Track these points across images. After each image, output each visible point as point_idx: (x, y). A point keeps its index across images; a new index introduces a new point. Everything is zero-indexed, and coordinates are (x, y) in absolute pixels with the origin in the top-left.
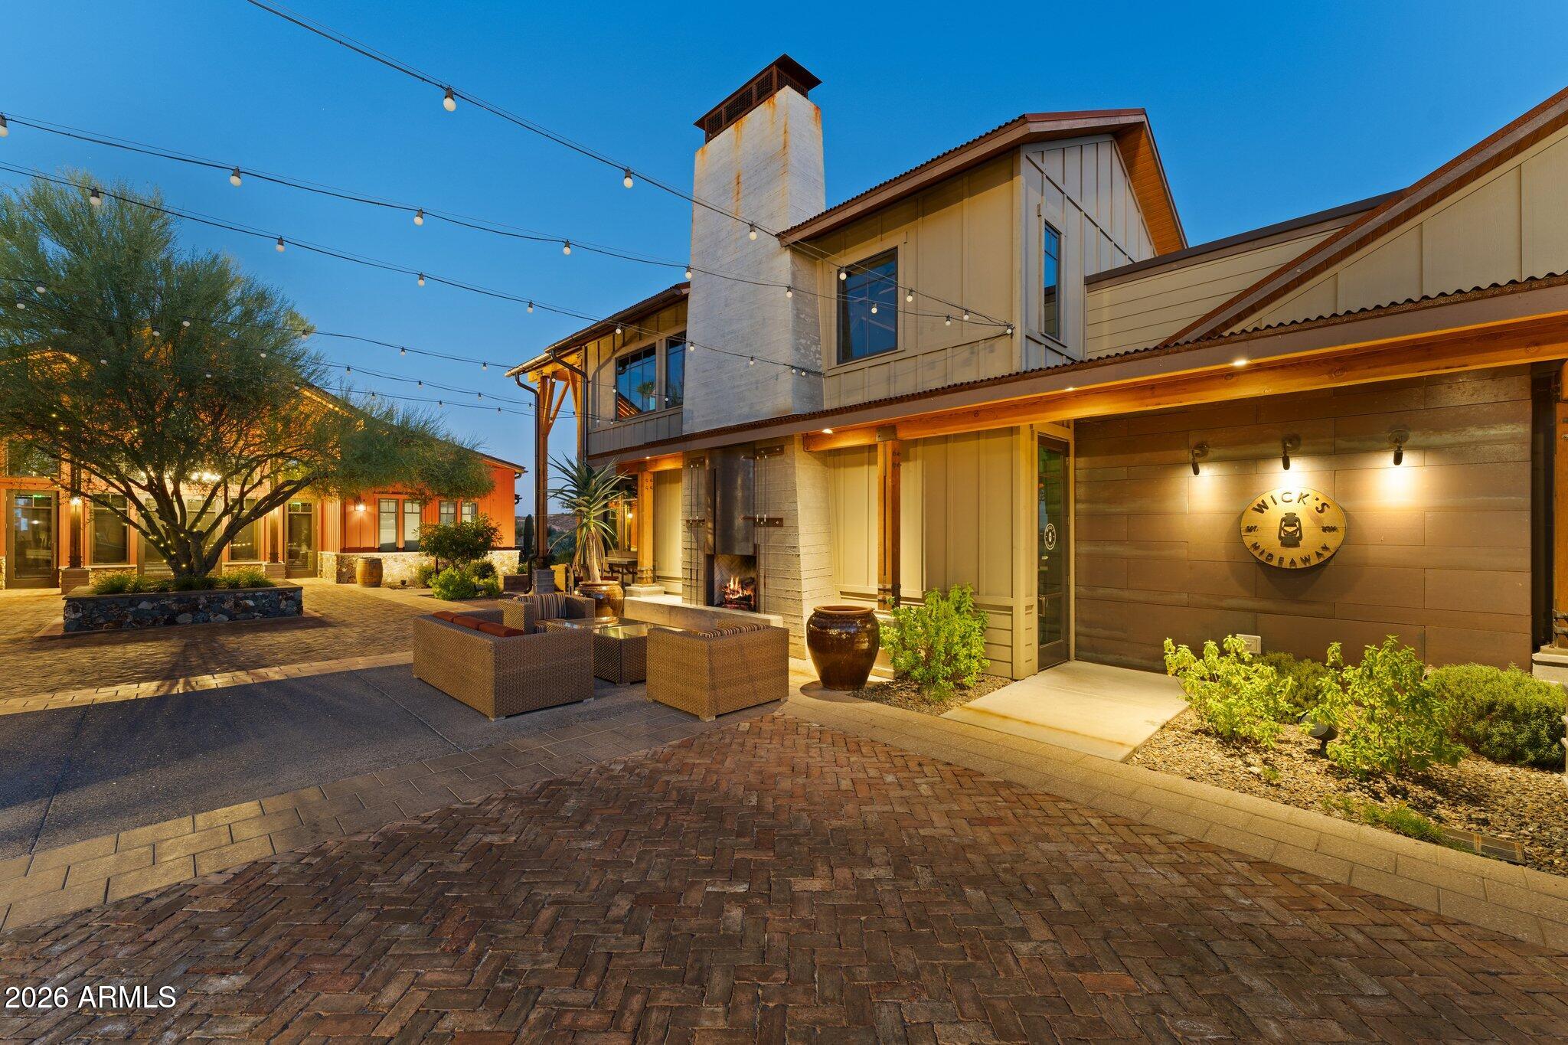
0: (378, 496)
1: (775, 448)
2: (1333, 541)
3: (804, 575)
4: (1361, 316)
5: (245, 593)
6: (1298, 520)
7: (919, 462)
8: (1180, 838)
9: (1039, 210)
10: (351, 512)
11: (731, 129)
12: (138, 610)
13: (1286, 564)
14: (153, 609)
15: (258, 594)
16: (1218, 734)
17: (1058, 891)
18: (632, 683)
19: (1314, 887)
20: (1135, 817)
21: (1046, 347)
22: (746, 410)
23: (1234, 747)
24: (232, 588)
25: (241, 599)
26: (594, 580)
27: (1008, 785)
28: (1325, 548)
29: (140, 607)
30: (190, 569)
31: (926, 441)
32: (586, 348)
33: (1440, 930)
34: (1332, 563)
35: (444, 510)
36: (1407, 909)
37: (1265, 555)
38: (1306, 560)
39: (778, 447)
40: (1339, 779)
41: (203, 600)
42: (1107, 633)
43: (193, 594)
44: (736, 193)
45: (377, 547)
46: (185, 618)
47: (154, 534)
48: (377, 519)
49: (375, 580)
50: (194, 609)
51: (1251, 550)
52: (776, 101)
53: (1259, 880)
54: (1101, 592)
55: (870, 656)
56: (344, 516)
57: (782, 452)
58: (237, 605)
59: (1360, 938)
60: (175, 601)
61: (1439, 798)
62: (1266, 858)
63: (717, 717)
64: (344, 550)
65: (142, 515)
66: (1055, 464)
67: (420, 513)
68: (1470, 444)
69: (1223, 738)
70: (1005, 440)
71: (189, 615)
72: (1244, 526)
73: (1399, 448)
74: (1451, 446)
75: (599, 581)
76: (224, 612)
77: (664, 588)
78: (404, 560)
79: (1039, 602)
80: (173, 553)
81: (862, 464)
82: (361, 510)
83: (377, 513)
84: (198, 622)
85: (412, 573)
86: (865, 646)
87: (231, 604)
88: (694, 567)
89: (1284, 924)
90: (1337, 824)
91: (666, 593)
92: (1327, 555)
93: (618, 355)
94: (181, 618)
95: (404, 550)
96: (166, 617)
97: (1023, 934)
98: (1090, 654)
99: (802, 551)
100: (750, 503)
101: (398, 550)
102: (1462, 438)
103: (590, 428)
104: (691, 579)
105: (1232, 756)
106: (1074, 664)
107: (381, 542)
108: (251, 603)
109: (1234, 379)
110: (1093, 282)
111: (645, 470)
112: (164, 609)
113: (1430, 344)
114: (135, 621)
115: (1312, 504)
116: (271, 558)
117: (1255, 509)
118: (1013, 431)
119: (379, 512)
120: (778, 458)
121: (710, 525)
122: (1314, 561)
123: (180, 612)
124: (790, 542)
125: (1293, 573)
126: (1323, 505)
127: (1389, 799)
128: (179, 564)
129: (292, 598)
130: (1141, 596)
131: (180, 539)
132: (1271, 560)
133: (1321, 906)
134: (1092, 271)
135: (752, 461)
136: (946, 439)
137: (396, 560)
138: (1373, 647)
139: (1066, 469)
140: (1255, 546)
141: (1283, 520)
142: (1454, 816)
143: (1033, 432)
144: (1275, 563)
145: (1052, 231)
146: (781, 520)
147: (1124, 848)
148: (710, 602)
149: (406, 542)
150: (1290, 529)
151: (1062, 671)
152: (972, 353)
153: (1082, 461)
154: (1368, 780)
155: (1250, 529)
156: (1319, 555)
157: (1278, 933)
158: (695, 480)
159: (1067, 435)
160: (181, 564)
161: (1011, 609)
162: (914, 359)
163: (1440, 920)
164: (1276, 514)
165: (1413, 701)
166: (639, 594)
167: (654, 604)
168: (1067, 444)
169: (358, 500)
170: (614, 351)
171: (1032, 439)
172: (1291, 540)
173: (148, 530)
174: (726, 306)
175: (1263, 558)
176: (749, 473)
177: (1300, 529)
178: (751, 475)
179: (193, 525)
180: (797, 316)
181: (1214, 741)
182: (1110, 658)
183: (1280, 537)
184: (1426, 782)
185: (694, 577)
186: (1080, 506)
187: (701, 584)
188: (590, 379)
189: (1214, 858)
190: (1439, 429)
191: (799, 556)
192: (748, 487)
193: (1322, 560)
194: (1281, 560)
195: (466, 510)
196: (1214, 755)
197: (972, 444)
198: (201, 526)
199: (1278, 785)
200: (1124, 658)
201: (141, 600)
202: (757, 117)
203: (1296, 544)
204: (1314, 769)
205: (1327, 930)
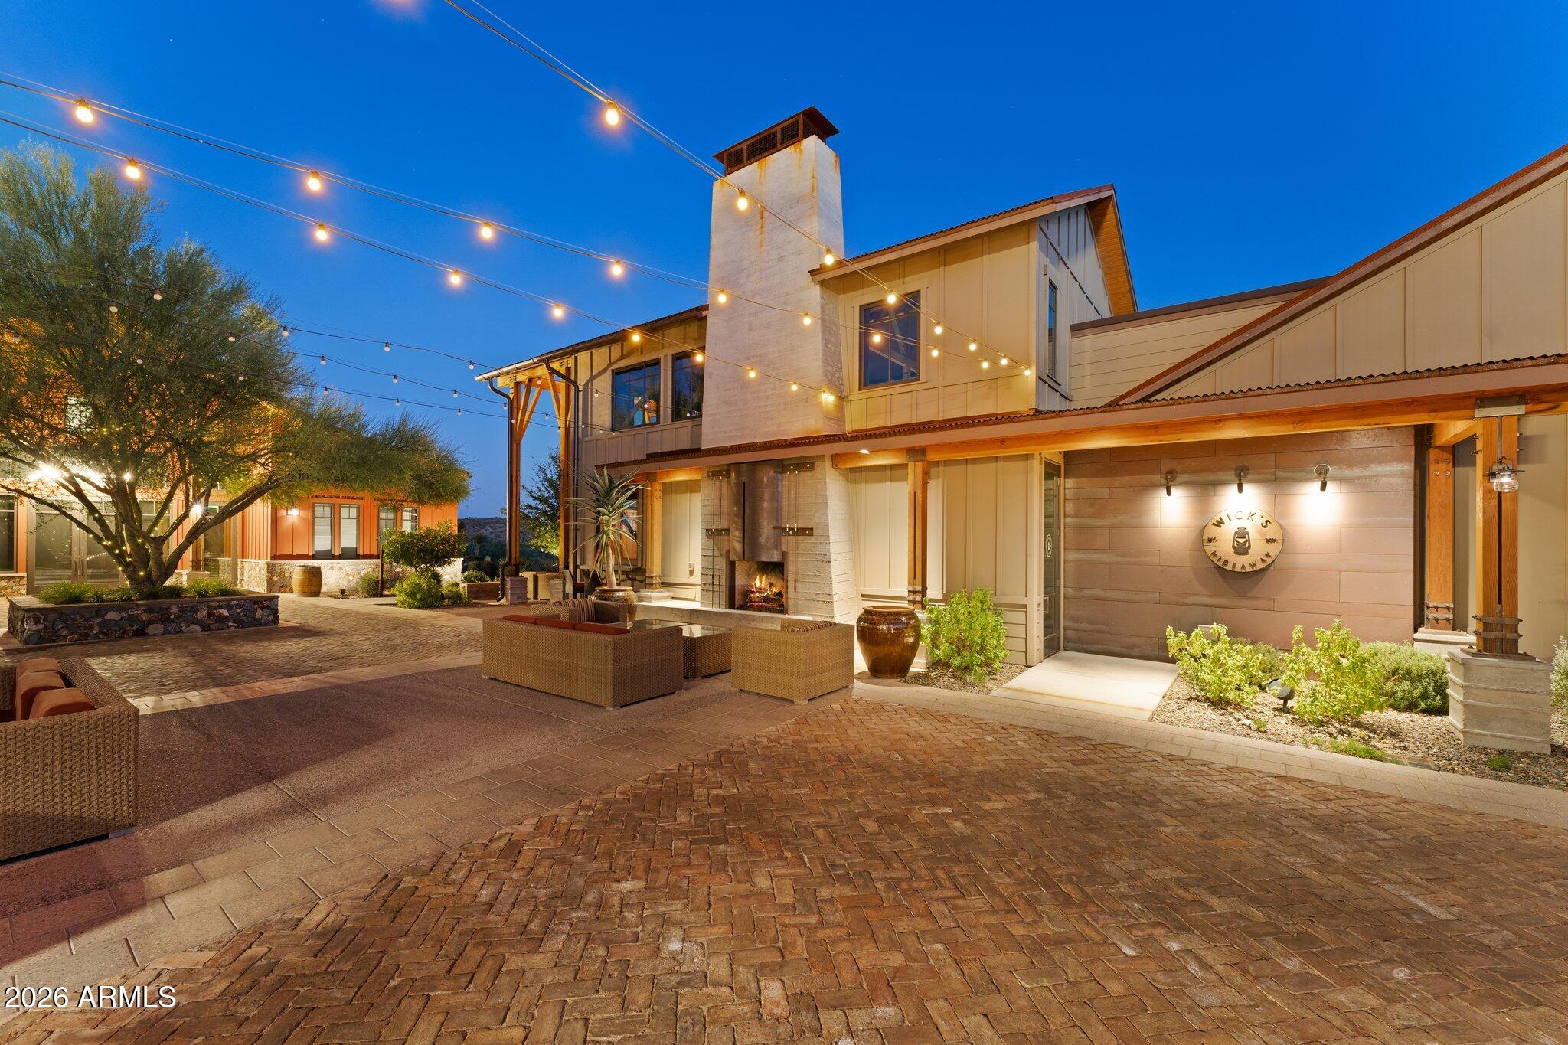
0: (312, 500)
1: (804, 465)
2: (1274, 550)
3: (834, 580)
4: (1326, 385)
5: (219, 601)
6: (1247, 533)
7: (940, 481)
8: (1221, 766)
9: (1045, 270)
10: (282, 517)
11: (754, 166)
12: (105, 621)
13: (1238, 569)
14: (121, 619)
15: (233, 603)
16: (1207, 700)
17: (1166, 799)
18: (703, 677)
19: (1322, 788)
20: (1184, 754)
21: (1049, 385)
22: (774, 429)
23: (1222, 709)
24: (203, 596)
25: (215, 608)
26: (611, 586)
27: (1081, 739)
28: (1268, 555)
29: (107, 617)
30: (148, 576)
31: (946, 463)
32: (576, 358)
33: (1406, 806)
34: (1272, 567)
35: (383, 515)
36: (1383, 797)
37: (1222, 561)
38: (1254, 565)
39: (808, 463)
40: (1302, 726)
41: (174, 610)
42: (1091, 627)
43: (163, 602)
44: (759, 226)
45: (311, 554)
46: (156, 629)
47: (107, 539)
48: (311, 524)
49: (314, 589)
50: (165, 619)
51: (1211, 557)
52: (802, 147)
53: (1286, 786)
54: (1086, 592)
55: (913, 649)
56: (275, 521)
57: (812, 467)
58: (210, 614)
59: (1364, 812)
60: (145, 611)
61: (1372, 735)
62: (1284, 774)
63: (809, 700)
64: (275, 557)
65: (95, 519)
66: (1052, 484)
67: (358, 518)
68: (1372, 476)
69: (1212, 703)
70: (1021, 464)
71: (160, 626)
72: (1206, 537)
73: (1325, 479)
74: (1359, 478)
75: (616, 587)
76: (197, 622)
77: (671, 594)
78: (341, 568)
79: (1045, 600)
80: (129, 560)
81: (883, 480)
82: (293, 515)
83: (311, 518)
84: (170, 633)
85: (349, 581)
86: (911, 640)
87: (205, 613)
88: (717, 573)
89: (1316, 808)
90: (1314, 752)
91: (673, 598)
92: (1269, 560)
93: (614, 367)
94: (151, 629)
95: (340, 557)
96: (135, 628)
97: (1161, 823)
98: (1076, 645)
99: (833, 557)
100: (777, 513)
101: (333, 557)
102: (1367, 472)
103: (580, 436)
104: (713, 584)
105: (1223, 714)
106: (1064, 653)
107: (316, 549)
108: (225, 612)
109: (1221, 424)
110: (1077, 329)
111: (655, 481)
112: (132, 619)
113: (1365, 406)
114: (101, 632)
115: (1259, 521)
116: (193, 567)
117: (1214, 524)
118: (1027, 457)
119: (314, 517)
120: (808, 474)
121: (738, 533)
122: (1260, 566)
123: (151, 622)
124: (820, 549)
125: (1244, 575)
126: (1267, 521)
127: (1340, 738)
128: (135, 571)
129: (268, 607)
130: (1122, 595)
131: (138, 545)
132: (1226, 565)
133: (1332, 798)
134: (1077, 321)
135: (780, 475)
136: (966, 461)
137: (332, 568)
138: (1321, 629)
139: (1058, 487)
140: (1214, 554)
141: (1236, 533)
142: (1384, 746)
143: (1041, 458)
144: (1229, 567)
145: (1053, 287)
146: (811, 530)
147: (1188, 773)
148: (731, 605)
149: (343, 549)
150: (1241, 541)
151: (1057, 659)
152: (990, 388)
153: (1070, 483)
154: (1323, 726)
155: (1210, 541)
156: (1263, 561)
157: (1315, 813)
158: (717, 493)
159: (1059, 460)
160: (139, 571)
161: (1025, 606)
162: (936, 390)
163: (1405, 801)
164: (1230, 529)
165: (1354, 666)
166: (650, 599)
167: (672, 609)
168: (1060, 467)
169: (292, 504)
170: (610, 364)
171: (1041, 464)
172: (1242, 549)
173: (101, 535)
174: (750, 330)
175: (1220, 564)
176: (778, 486)
177: (1249, 540)
178: (780, 489)
179: (151, 530)
180: (826, 345)
181: (1206, 705)
182: (1095, 647)
183: (1234, 547)
184: (1359, 725)
185: (716, 582)
186: (1068, 520)
187: (723, 589)
188: (581, 388)
189: (1251, 776)
190: (1350, 465)
191: (829, 562)
192: (776, 498)
193: (1265, 564)
194: (1234, 565)
195: (406, 515)
196: (1213, 715)
197: (991, 466)
198: (158, 531)
199: (1265, 732)
200: (1106, 648)
201: (108, 609)
202: (782, 159)
203: (1246, 553)
204: (1283, 721)
205: (1342, 809)
